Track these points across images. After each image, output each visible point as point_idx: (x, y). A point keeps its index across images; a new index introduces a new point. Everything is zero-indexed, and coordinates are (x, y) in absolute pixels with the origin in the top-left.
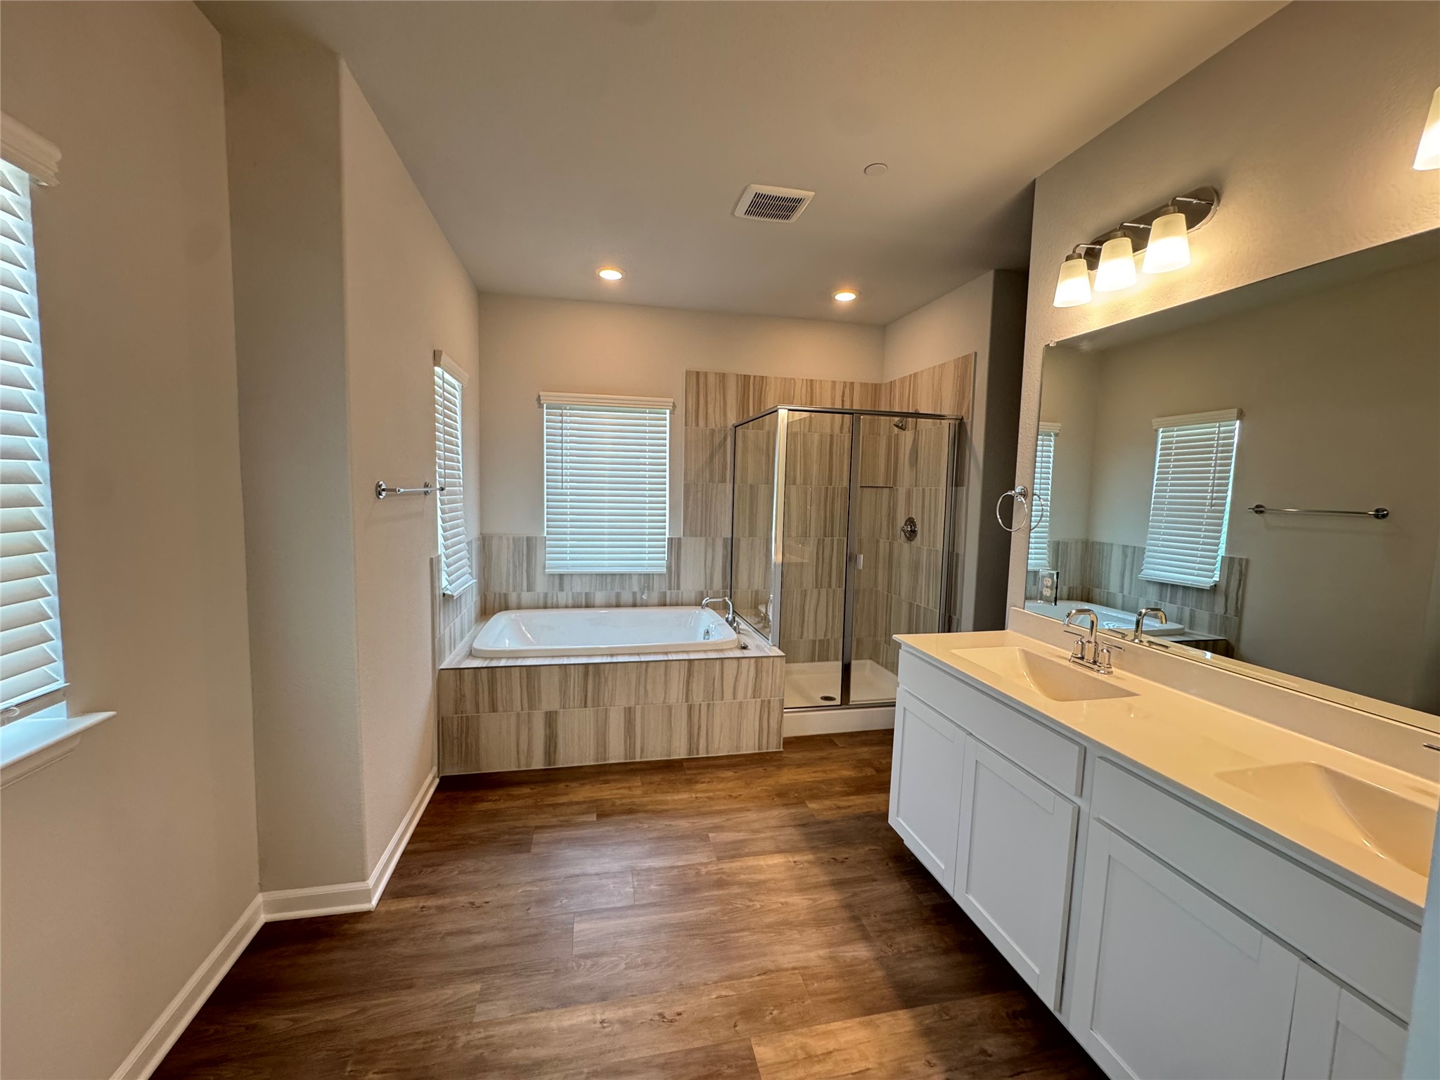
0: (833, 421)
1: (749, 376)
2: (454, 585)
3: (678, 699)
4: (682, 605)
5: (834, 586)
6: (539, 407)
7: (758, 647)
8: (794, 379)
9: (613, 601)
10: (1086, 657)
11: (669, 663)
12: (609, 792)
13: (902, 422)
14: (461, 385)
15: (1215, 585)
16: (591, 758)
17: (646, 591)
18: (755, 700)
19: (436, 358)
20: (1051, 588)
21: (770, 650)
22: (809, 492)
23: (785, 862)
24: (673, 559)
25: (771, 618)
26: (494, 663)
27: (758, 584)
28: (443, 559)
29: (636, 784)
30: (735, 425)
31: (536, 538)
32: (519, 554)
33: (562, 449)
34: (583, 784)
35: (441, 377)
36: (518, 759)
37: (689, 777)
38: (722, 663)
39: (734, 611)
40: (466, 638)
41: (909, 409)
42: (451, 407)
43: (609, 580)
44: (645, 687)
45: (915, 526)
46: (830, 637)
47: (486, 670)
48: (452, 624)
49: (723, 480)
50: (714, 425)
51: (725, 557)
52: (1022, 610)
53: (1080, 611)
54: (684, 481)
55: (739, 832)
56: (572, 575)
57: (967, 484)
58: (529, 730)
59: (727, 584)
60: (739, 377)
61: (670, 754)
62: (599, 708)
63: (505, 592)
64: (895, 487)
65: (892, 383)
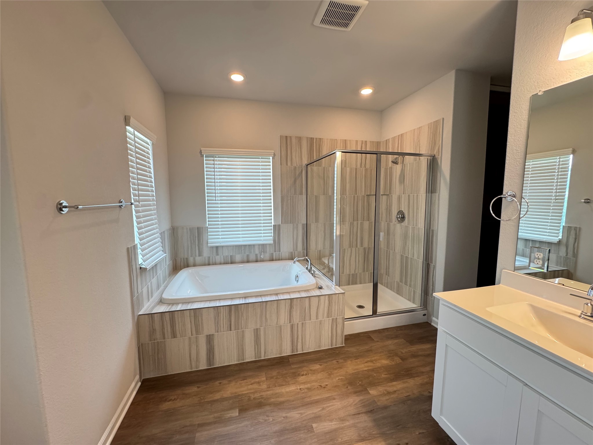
1: (313, 138)
2: (145, 262)
3: (285, 321)
4: (282, 260)
5: (359, 246)
6: (201, 157)
7: (328, 287)
8: (336, 139)
9: (245, 259)
11: (279, 301)
12: (246, 388)
13: (396, 160)
14: (152, 142)
15: (560, 241)
16: (235, 359)
17: (263, 253)
18: (328, 319)
19: (127, 121)
21: (335, 289)
24: (276, 236)
25: (334, 270)
26: (174, 308)
27: (320, 247)
28: (139, 246)
29: (263, 379)
30: (307, 164)
31: (202, 228)
32: (193, 236)
33: (215, 179)
34: (230, 381)
35: (132, 133)
36: (191, 364)
37: (293, 371)
38: (310, 299)
39: (311, 264)
40: (159, 291)
42: (145, 155)
43: (243, 248)
44: (266, 316)
45: (404, 215)
46: (357, 272)
47: (168, 313)
48: (149, 284)
49: (301, 194)
50: (296, 165)
51: (303, 234)
52: (513, 272)
54: (281, 195)
56: (223, 247)
57: (438, 192)
58: (197, 347)
59: (305, 248)
60: (308, 139)
61: (281, 353)
62: (238, 330)
63: (187, 258)
64: (390, 194)
65: (387, 140)
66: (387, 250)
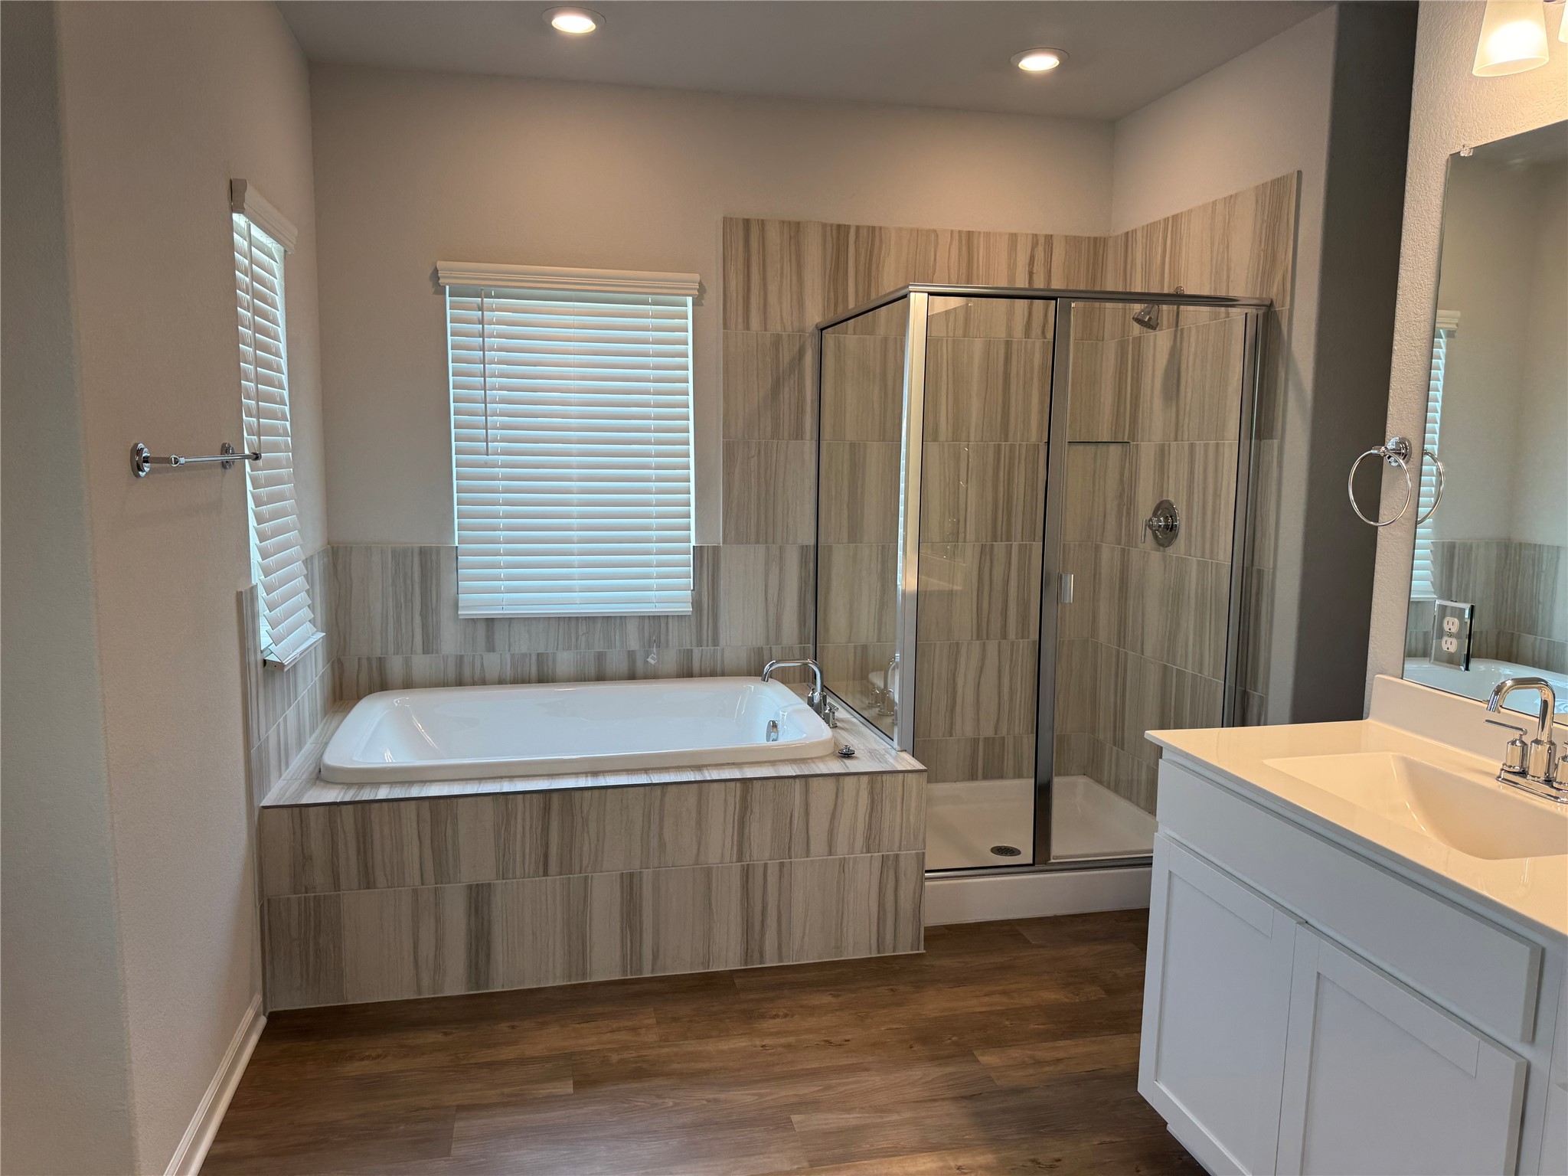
0: (1010, 313)
1: (848, 227)
2: (282, 644)
3: (722, 855)
4: (723, 674)
6: (436, 293)
7: (873, 754)
8: (935, 231)
9: (592, 670)
10: (1531, 772)
11: (705, 786)
12: (594, 1039)
13: (1149, 313)
14: (282, 249)
16: (559, 971)
17: (654, 650)
18: (869, 855)
19: (235, 198)
20: (1458, 636)
21: (895, 758)
22: (964, 456)
23: (941, 1168)
24: (704, 588)
25: (897, 700)
26: (366, 795)
27: (866, 632)
28: (261, 592)
29: (647, 1022)
30: (822, 326)
31: (438, 550)
32: (405, 581)
33: (484, 376)
34: (542, 1023)
35: (246, 233)
36: (418, 975)
37: (745, 1006)
38: (807, 784)
39: (823, 687)
40: (309, 745)
41: (1162, 287)
42: (265, 294)
43: (582, 628)
44: (661, 834)
45: (1173, 516)
46: (1004, 732)
47: (351, 807)
48: (281, 720)
49: (798, 434)
50: (779, 327)
51: (803, 581)
52: (1400, 681)
53: (1521, 683)
54: (725, 436)
55: (849, 1111)
56: (510, 620)
57: (1279, 433)
58: (436, 921)
59: (809, 633)
60: (829, 229)
61: (709, 962)
62: (571, 876)
63: (380, 658)
64: (1133, 441)
65: (1130, 235)
66: (1119, 650)
